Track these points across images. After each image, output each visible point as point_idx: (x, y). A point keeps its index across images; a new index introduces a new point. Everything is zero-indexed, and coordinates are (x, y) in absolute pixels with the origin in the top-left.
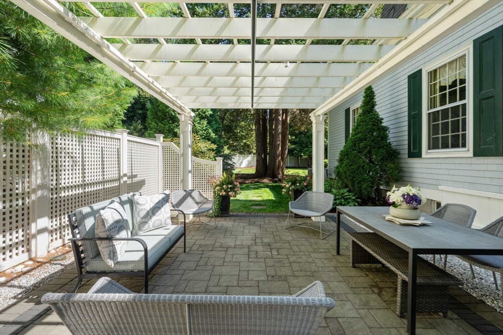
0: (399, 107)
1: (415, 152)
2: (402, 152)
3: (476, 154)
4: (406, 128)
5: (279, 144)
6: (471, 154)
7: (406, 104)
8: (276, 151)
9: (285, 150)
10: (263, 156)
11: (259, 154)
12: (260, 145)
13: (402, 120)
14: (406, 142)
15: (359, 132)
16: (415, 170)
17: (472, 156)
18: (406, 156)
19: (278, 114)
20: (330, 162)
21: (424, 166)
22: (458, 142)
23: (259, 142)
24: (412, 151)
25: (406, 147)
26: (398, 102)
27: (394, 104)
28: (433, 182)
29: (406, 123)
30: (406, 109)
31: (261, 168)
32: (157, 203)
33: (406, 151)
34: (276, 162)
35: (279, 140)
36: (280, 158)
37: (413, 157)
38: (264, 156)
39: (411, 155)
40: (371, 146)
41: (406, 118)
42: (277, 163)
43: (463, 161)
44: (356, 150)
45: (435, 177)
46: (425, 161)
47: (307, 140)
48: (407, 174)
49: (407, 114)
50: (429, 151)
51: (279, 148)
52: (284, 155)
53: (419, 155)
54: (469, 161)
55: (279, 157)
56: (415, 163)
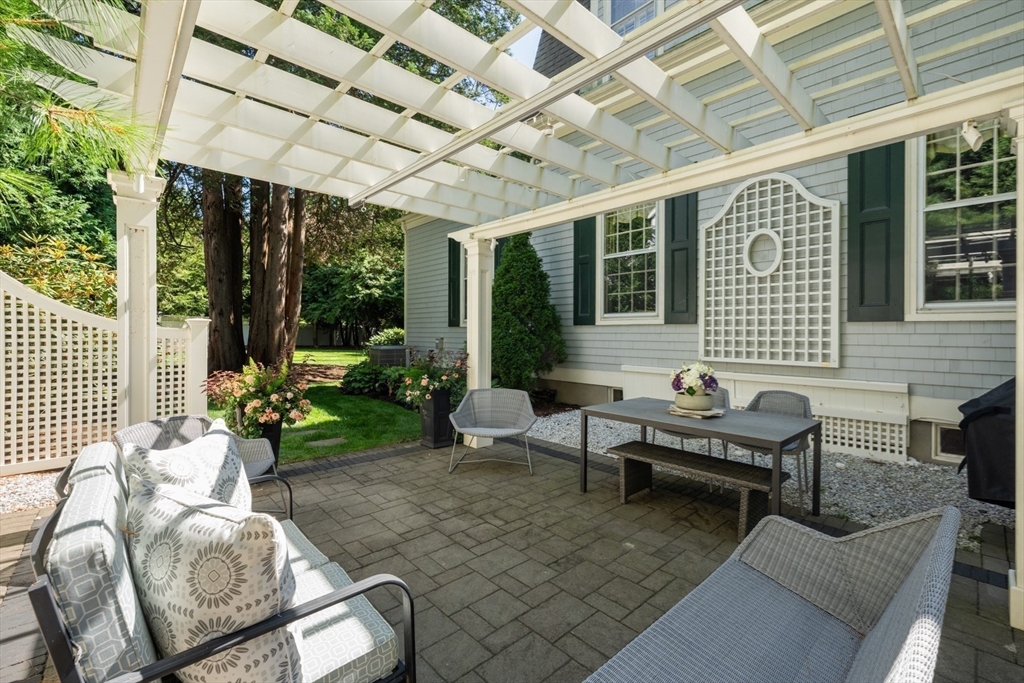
0: (558, 243)
1: (585, 316)
2: (563, 316)
3: (668, 321)
4: (571, 279)
5: (281, 291)
6: (661, 320)
7: (571, 241)
8: (273, 308)
9: (296, 306)
10: (232, 317)
11: (221, 314)
12: (224, 288)
13: (563, 264)
14: (571, 301)
15: (512, 279)
16: (585, 344)
17: (663, 322)
18: (571, 322)
19: (280, 218)
20: (408, 333)
21: (598, 337)
22: (644, 304)
23: (220, 281)
24: (580, 314)
25: (571, 308)
26: (557, 236)
27: (549, 238)
28: (612, 360)
29: (571, 271)
30: (571, 248)
31: (226, 348)
32: (224, 467)
33: (571, 315)
34: (273, 334)
35: (281, 281)
36: (283, 324)
37: (582, 324)
38: (235, 319)
39: (578, 321)
40: (532, 304)
41: (571, 263)
42: (277, 337)
43: (652, 329)
44: (508, 310)
45: (614, 353)
46: (600, 330)
47: (315, 286)
48: (572, 351)
49: (572, 256)
50: (606, 315)
51: (280, 300)
52: (291, 318)
53: (590, 320)
54: (658, 329)
55: (281, 322)
56: (584, 333)
